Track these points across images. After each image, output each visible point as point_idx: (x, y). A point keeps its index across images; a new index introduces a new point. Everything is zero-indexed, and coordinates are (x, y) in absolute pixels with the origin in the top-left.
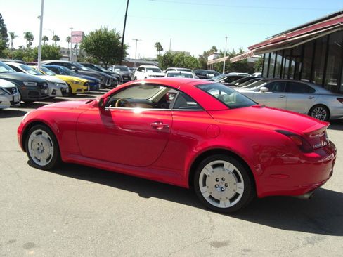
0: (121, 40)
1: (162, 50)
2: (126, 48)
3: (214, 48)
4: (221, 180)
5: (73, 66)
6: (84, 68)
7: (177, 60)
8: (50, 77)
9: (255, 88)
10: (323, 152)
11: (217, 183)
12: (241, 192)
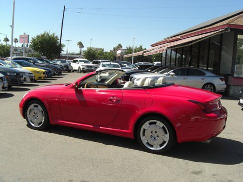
0: (59, 40)
1: (83, 47)
2: (63, 46)
3: (120, 45)
4: (154, 132)
5: (31, 60)
6: (39, 62)
7: (99, 54)
8: (20, 69)
9: (166, 73)
10: (218, 113)
11: (152, 134)
12: (167, 140)
